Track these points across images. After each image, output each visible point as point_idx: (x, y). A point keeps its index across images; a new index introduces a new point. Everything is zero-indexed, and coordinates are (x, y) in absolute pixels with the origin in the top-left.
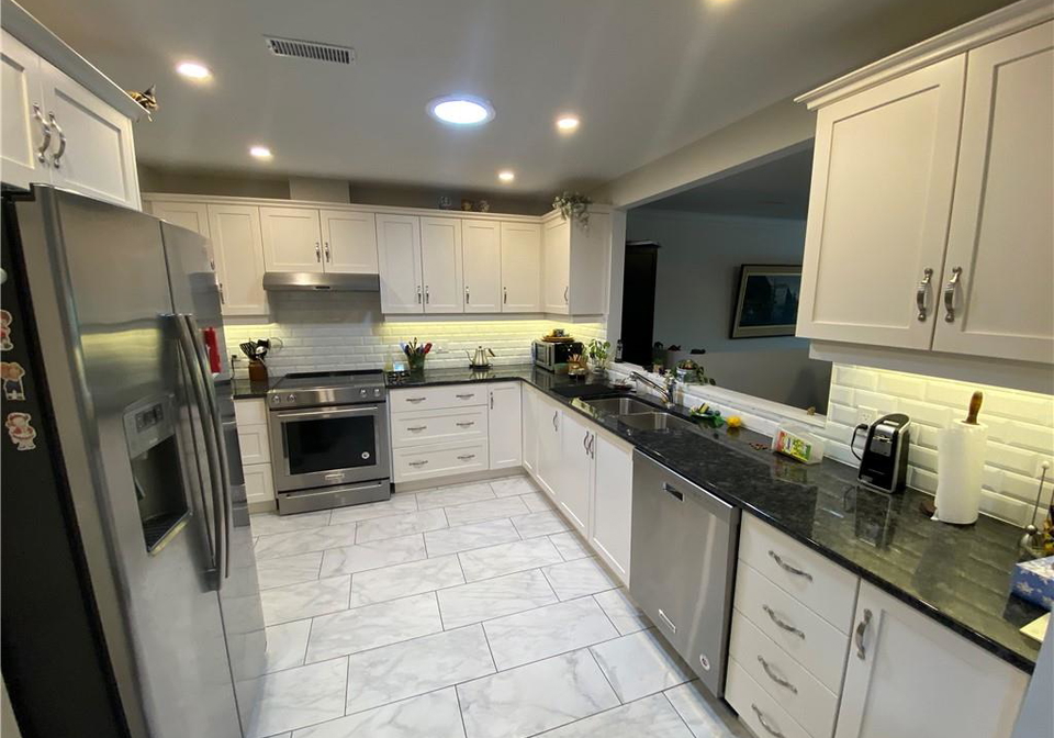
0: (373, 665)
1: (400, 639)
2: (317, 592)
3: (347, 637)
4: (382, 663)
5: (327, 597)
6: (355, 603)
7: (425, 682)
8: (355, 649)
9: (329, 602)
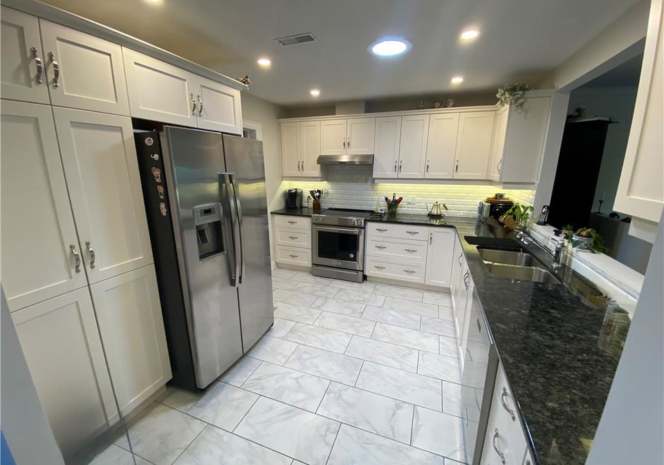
0: (305, 353)
1: (323, 348)
2: (305, 312)
3: (304, 336)
4: (309, 354)
5: (308, 316)
6: (316, 324)
7: (320, 372)
8: (303, 343)
9: (307, 319)
